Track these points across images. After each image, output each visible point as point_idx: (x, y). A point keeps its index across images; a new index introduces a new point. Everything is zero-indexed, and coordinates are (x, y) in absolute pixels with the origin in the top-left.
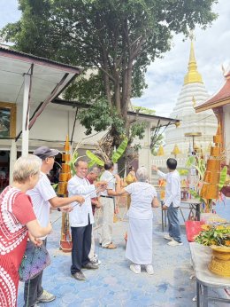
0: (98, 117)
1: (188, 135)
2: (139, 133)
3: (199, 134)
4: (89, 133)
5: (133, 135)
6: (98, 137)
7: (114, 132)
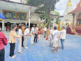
0: (43, 17)
1: (65, 20)
2: (53, 20)
3: (68, 20)
4: (41, 20)
5: (51, 20)
6: (43, 21)
7: (47, 20)
